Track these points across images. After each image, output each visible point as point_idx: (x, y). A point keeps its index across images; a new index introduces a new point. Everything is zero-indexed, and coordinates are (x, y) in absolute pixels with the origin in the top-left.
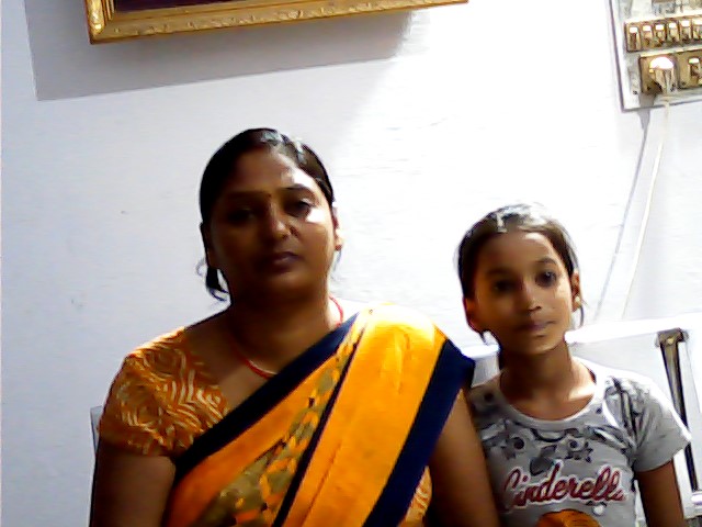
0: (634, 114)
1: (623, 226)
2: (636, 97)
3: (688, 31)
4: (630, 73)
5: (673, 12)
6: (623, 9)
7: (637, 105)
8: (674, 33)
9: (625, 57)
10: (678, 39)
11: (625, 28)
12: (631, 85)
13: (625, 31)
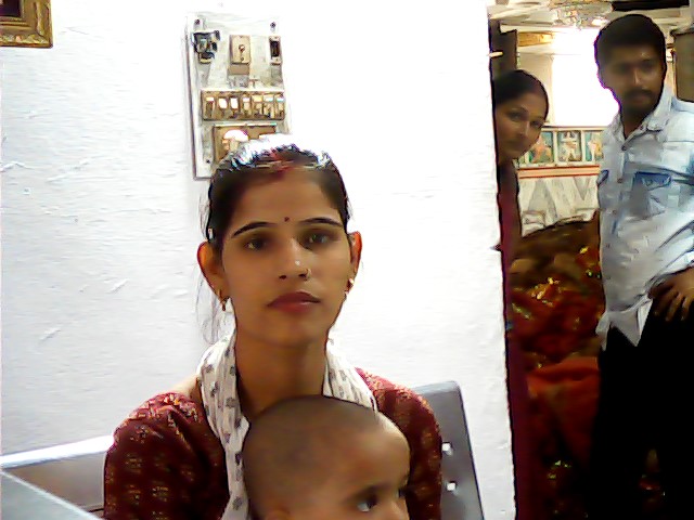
0: (205, 182)
2: (208, 165)
3: (259, 106)
4: (203, 142)
5: (246, 86)
6: (201, 73)
7: (208, 174)
8: (247, 107)
9: (200, 125)
10: (250, 113)
11: (201, 93)
12: (204, 153)
13: (202, 99)
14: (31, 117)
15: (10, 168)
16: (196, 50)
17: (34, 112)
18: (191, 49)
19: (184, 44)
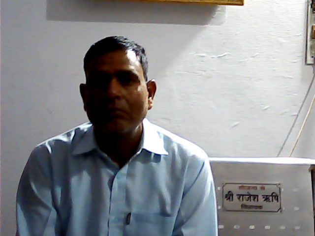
0: (310, 66)
1: (297, 115)
2: (313, 59)
4: (311, 47)
6: (313, 17)
7: (312, 63)
9: (311, 41)
11: (313, 27)
12: (311, 53)
13: (312, 29)
14: (236, 35)
15: (225, 55)
16: (311, 7)
17: (237, 33)
18: (310, 7)
19: (307, 4)
